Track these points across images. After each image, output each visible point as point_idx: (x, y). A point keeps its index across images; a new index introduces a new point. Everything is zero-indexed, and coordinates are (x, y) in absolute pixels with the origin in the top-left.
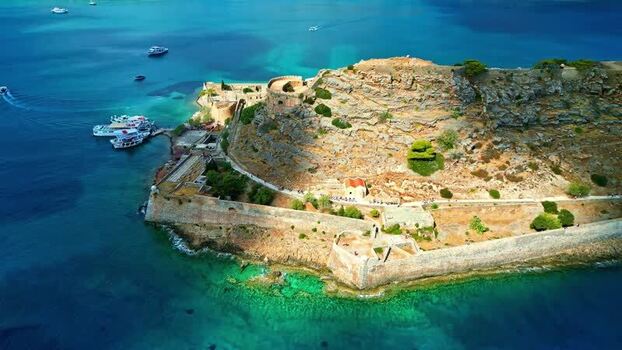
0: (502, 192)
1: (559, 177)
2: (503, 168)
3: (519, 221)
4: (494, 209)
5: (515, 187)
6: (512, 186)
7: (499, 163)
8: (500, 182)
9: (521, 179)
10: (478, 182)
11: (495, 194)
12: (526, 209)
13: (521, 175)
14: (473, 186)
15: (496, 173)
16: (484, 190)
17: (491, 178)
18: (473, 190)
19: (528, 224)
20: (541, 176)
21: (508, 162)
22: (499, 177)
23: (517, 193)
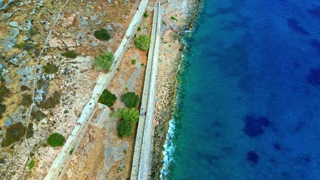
0: (59, 130)
1: (78, 59)
2: (27, 100)
3: (105, 142)
4: (74, 157)
5: (63, 110)
6: (60, 110)
7: (16, 98)
8: (44, 120)
9: (57, 94)
10: (24, 148)
11: (57, 141)
12: (99, 124)
13: (52, 89)
14: (24, 159)
15: (28, 114)
16: (41, 150)
17: (31, 125)
18: (32, 165)
19: (113, 136)
20: (66, 72)
21: (24, 88)
22: (37, 116)
23: (71, 114)
